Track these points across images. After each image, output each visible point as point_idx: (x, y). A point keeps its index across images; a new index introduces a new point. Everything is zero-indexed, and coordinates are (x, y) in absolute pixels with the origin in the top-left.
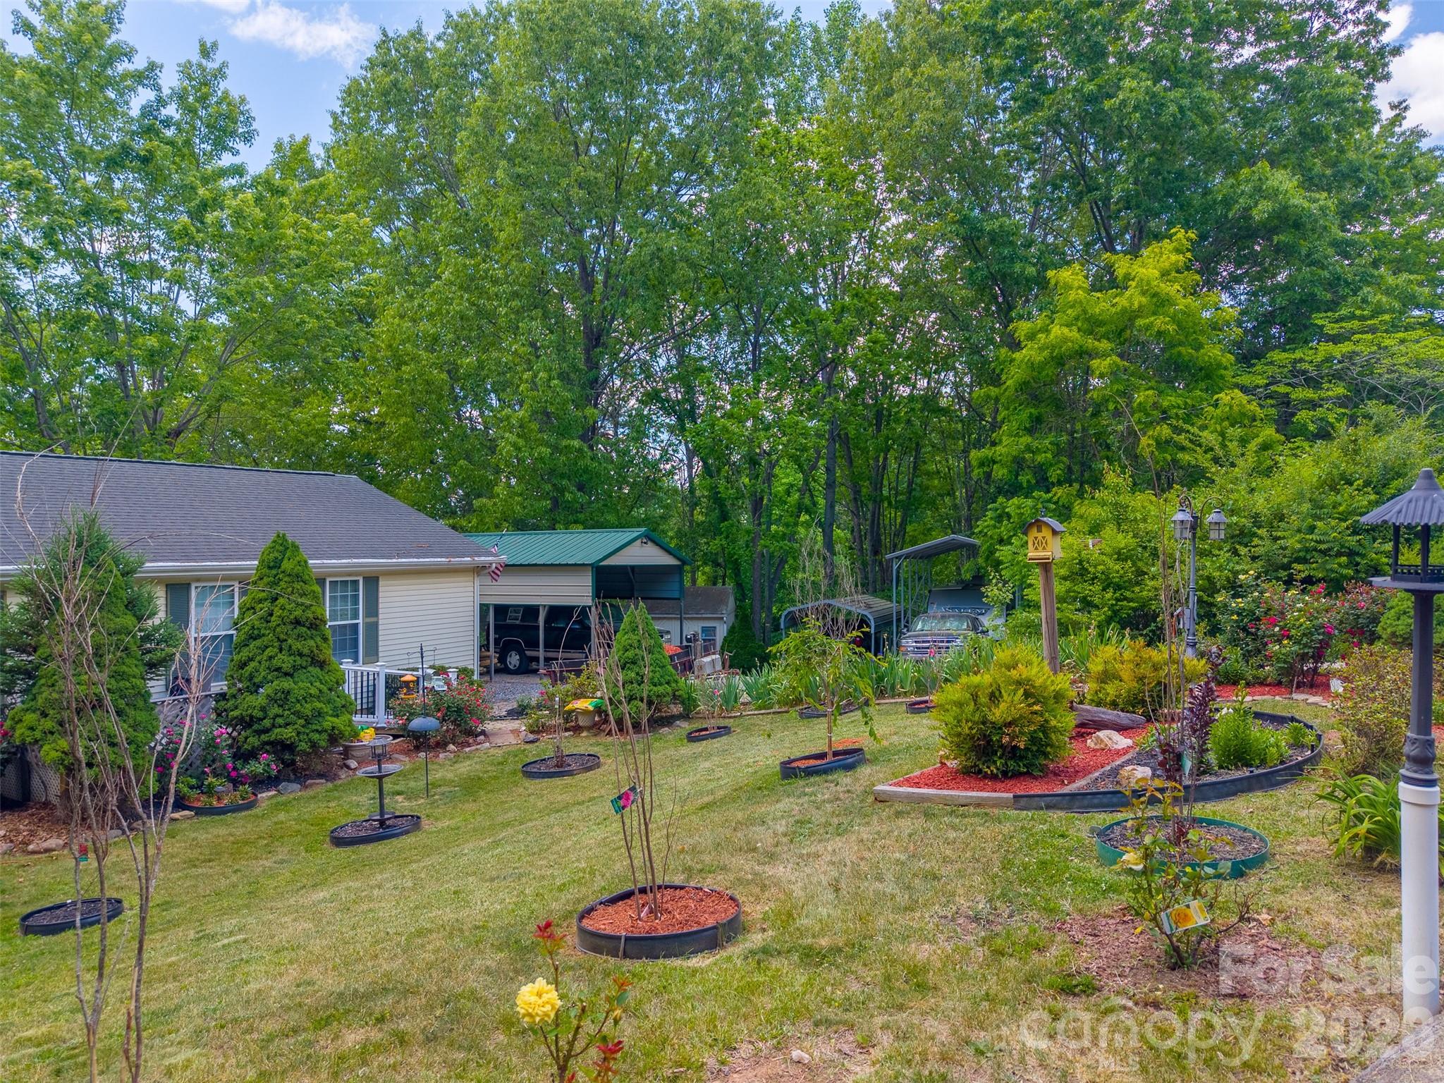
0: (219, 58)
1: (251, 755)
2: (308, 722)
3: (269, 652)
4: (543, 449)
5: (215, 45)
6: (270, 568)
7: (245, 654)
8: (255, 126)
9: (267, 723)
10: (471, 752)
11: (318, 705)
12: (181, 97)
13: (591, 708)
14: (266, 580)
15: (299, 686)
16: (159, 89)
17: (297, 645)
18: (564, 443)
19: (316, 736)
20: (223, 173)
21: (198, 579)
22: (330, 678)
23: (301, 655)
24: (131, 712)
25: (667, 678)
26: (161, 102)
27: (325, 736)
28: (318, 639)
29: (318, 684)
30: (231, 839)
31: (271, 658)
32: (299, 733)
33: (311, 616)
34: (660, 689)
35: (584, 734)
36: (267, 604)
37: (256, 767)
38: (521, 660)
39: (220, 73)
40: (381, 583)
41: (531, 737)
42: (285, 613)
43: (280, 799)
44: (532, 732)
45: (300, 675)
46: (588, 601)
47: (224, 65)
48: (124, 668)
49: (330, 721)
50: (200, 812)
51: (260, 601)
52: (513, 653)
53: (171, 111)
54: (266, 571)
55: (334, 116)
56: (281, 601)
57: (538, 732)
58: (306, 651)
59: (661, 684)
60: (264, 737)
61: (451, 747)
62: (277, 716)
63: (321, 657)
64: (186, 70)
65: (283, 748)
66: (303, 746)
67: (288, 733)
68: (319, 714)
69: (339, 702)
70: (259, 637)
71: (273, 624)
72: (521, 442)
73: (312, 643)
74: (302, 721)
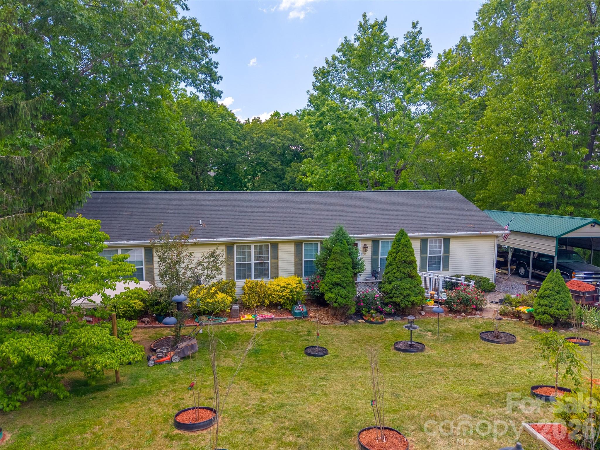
0: (419, 27)
1: (386, 305)
2: (405, 297)
3: (394, 271)
4: (554, 171)
5: (417, 22)
6: (397, 241)
7: (387, 270)
8: (431, 49)
9: (391, 295)
10: (470, 318)
11: (409, 292)
12: (404, 48)
13: (526, 312)
14: (395, 245)
15: (403, 284)
16: (397, 48)
17: (403, 270)
18: (567, 166)
19: (407, 303)
20: (419, 72)
21: (382, 239)
22: (415, 283)
23: (404, 273)
24: (348, 288)
25: (567, 307)
26: (398, 52)
27: (410, 303)
28: (411, 268)
29: (409, 284)
30: (370, 335)
31: (394, 273)
32: (401, 301)
33: (409, 260)
34: (561, 312)
35: (524, 322)
36: (395, 254)
37: (387, 309)
38: (525, 271)
39: (419, 32)
40: (451, 241)
41: (500, 317)
42: (400, 258)
43: (393, 322)
44: (501, 315)
45: (404, 280)
46: (553, 254)
47: (421, 29)
48: (346, 274)
49: (412, 298)
50: (367, 321)
51: (393, 253)
52: (522, 268)
53: (401, 54)
54: (396, 242)
55: (475, 23)
56: (399, 254)
57: (504, 315)
58: (406, 272)
59: (562, 310)
60: (390, 300)
61: (463, 314)
62: (395, 293)
63: (412, 275)
64: (407, 37)
65: (395, 304)
66: (402, 305)
67: (398, 300)
68: (409, 295)
69: (417, 291)
70: (391, 265)
71: (396, 261)
72: (542, 167)
73: (408, 269)
74: (402, 297)
